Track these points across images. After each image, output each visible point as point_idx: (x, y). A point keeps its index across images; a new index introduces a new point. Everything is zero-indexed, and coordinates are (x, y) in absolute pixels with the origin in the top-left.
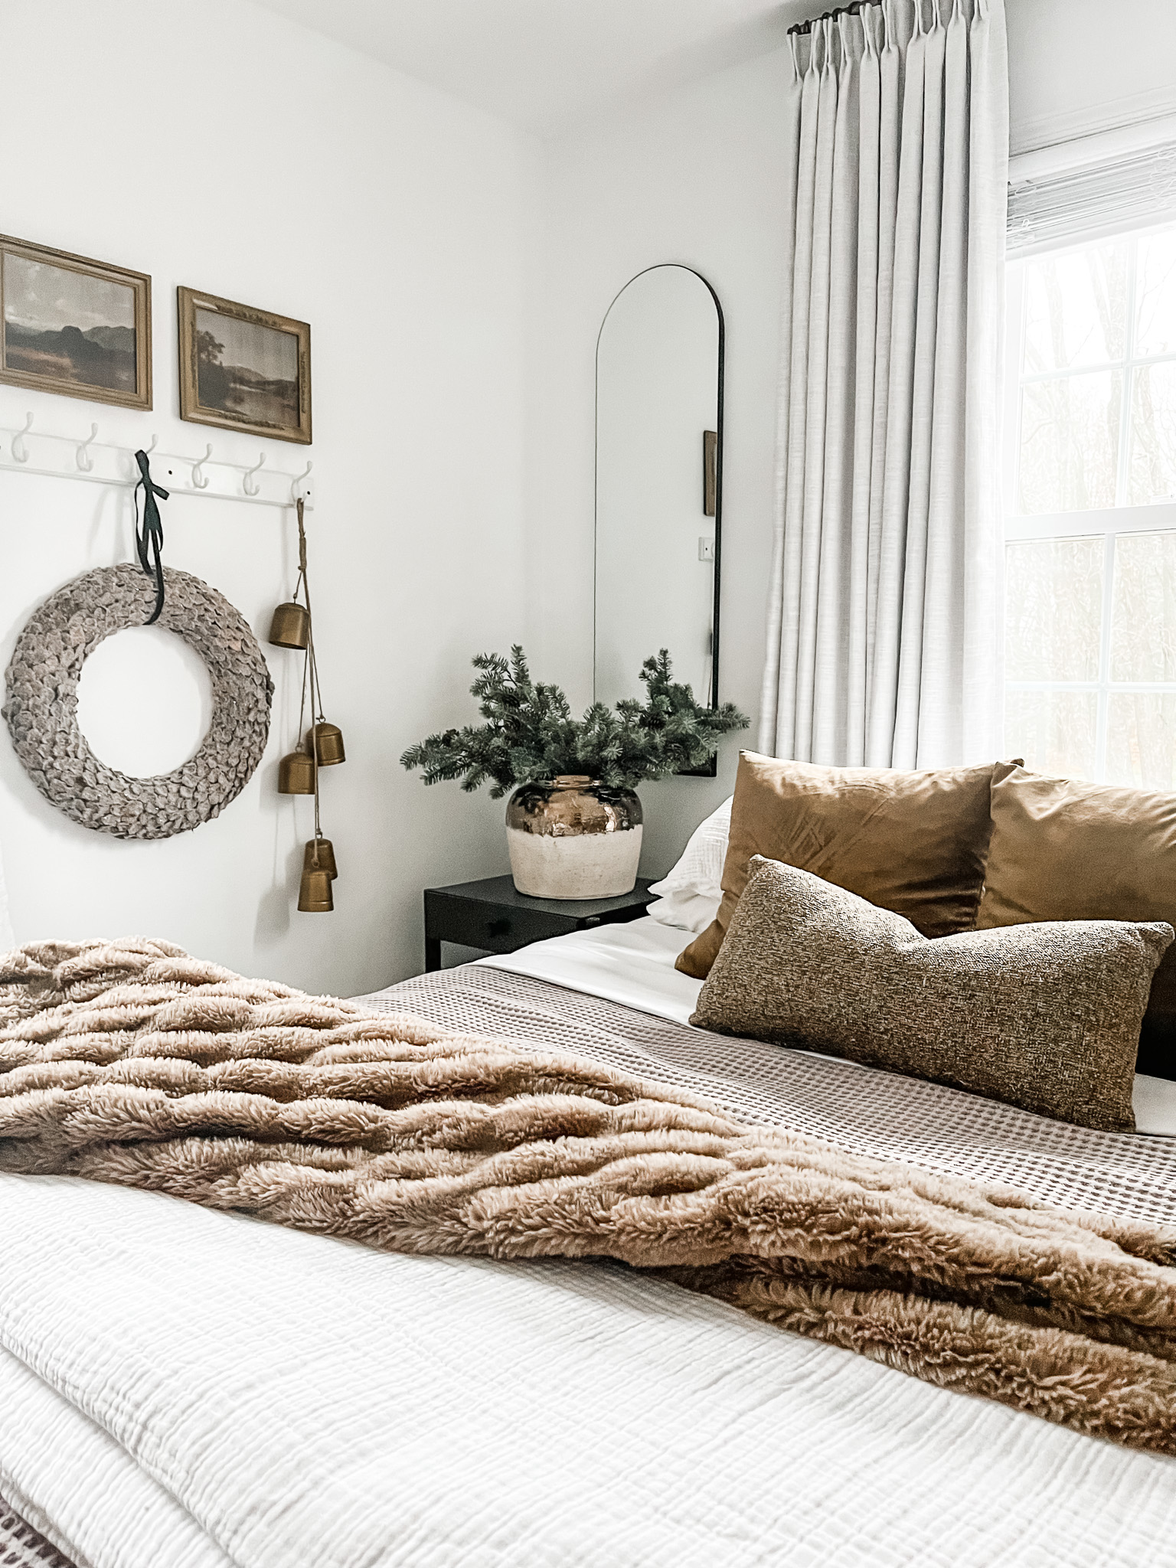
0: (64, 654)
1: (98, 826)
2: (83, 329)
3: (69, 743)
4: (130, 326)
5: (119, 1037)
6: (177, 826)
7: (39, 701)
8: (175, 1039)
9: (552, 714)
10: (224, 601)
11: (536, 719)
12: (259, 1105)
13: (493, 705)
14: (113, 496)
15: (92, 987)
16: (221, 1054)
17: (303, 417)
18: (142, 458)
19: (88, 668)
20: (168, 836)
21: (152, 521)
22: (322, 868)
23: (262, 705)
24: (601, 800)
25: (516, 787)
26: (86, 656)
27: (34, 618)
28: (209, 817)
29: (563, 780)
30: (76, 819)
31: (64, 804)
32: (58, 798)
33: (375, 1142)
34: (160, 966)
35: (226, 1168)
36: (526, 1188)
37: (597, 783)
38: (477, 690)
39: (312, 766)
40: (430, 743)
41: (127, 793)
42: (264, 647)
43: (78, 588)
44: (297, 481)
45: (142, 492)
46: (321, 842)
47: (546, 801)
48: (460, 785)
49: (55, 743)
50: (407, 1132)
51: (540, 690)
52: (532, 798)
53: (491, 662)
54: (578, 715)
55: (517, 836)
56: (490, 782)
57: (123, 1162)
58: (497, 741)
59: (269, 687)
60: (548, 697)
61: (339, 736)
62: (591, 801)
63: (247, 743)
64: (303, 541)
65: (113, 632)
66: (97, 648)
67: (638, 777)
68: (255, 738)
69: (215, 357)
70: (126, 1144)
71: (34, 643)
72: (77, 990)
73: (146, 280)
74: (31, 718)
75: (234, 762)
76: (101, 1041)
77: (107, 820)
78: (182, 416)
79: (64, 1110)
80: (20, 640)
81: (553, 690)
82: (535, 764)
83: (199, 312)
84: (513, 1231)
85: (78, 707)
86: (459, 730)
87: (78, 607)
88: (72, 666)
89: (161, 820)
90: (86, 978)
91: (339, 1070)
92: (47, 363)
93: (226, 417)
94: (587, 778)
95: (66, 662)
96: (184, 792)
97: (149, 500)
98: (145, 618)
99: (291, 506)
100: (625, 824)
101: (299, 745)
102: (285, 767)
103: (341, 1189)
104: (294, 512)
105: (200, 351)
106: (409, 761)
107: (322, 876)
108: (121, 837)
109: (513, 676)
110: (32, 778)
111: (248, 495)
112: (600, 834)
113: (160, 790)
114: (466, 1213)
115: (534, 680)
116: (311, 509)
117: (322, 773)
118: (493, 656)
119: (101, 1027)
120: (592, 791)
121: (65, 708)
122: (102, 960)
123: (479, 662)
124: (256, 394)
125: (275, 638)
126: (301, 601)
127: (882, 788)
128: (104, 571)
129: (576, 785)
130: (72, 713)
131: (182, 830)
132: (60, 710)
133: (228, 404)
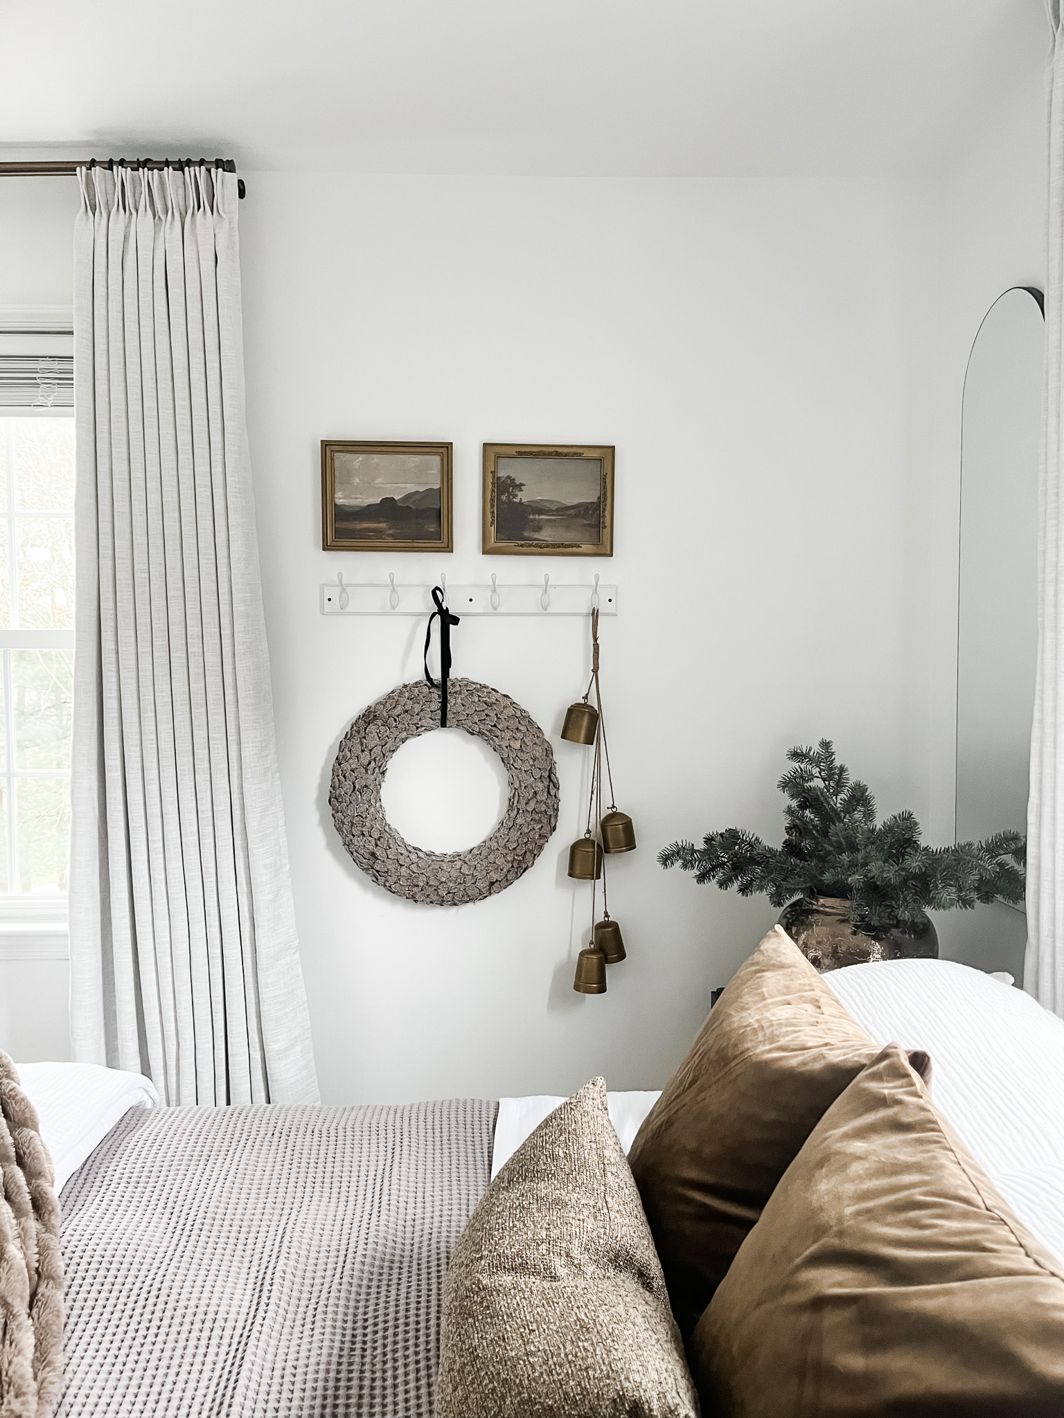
2: (397, 498)
4: (437, 487)
6: (460, 898)
17: (605, 532)
38: (783, 786)
39: (602, 852)
41: (414, 867)
42: (556, 742)
44: (595, 591)
45: (437, 621)
46: (611, 924)
53: (805, 756)
59: (552, 780)
61: (629, 824)
64: (596, 647)
69: (516, 496)
75: (512, 846)
77: (396, 888)
78: (486, 550)
83: (500, 461)
89: (445, 892)
92: (369, 530)
93: (522, 546)
96: (465, 869)
98: (436, 723)
99: (587, 616)
101: (588, 832)
102: (575, 850)
104: (590, 620)
105: (500, 493)
106: (666, 859)
109: (824, 774)
115: (848, 779)
116: (604, 619)
117: (609, 861)
118: (808, 750)
123: (795, 755)
124: (556, 521)
125: (567, 734)
126: (592, 701)
133: (526, 534)
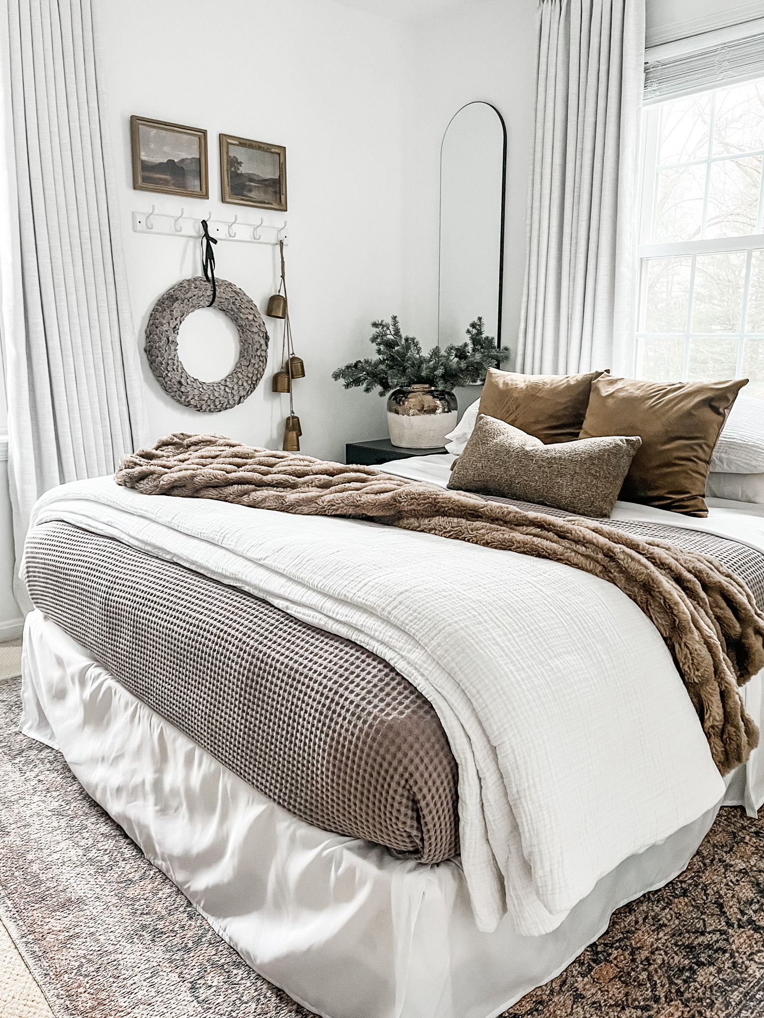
0: (171, 321)
1: (188, 405)
2: (176, 160)
3: (174, 364)
4: (198, 157)
5: (210, 460)
6: (224, 406)
7: (161, 344)
8: (227, 460)
9: (412, 352)
10: (245, 294)
11: (403, 355)
12: (256, 476)
13: (382, 347)
14: (191, 243)
15: (197, 448)
16: (245, 464)
17: (283, 197)
18: (204, 223)
19: (182, 328)
20: (220, 411)
21: (210, 255)
22: (294, 430)
23: (264, 347)
24: (434, 397)
25: (392, 391)
26: (181, 322)
27: (157, 305)
28: (239, 402)
29: (415, 386)
30: (178, 401)
31: (172, 394)
32: (170, 391)
33: (294, 486)
34: (221, 441)
35: (247, 493)
36: (338, 494)
37: (433, 388)
38: (373, 340)
39: (289, 378)
40: (348, 367)
41: (201, 389)
42: (264, 317)
43: (176, 289)
44: (279, 231)
45: (205, 241)
46: (293, 417)
47: (406, 398)
48: (363, 390)
49: (168, 364)
50: (304, 483)
51: (407, 340)
52: (399, 397)
53: (381, 324)
54: (425, 353)
55: (391, 416)
56: (378, 388)
57: (213, 492)
58: (382, 367)
59: (267, 338)
60: (411, 343)
61: (302, 363)
62: (429, 398)
63: (256, 366)
64: (283, 262)
65: (193, 311)
66: (186, 318)
67: (453, 385)
68: (261, 364)
69: (239, 169)
70: (214, 487)
71: (158, 317)
72: (192, 448)
73: (204, 132)
74: (158, 352)
75: (250, 375)
76: (203, 461)
77: (192, 402)
78: (223, 200)
79: (193, 477)
80: (151, 315)
81: (413, 339)
82: (400, 378)
83: (230, 146)
84: (333, 505)
85: (177, 348)
86: (362, 360)
87: (177, 299)
88: (175, 327)
89: (217, 403)
90: (195, 445)
91: (284, 468)
92: (160, 179)
93: (244, 200)
94: (427, 386)
95: (172, 326)
96: (227, 389)
97: (208, 246)
98: (208, 304)
99: (277, 244)
100: (446, 410)
101: (282, 368)
102: (275, 379)
103: (282, 497)
104: (278, 247)
105: (231, 167)
106: (336, 376)
107: (294, 434)
108: (199, 411)
109: (393, 332)
110: (158, 381)
111: (255, 239)
112: (432, 415)
113: (216, 388)
114: (319, 501)
115: (404, 334)
116: (287, 245)
117: (294, 382)
118: (382, 321)
119: (202, 457)
120: (431, 392)
121: (173, 348)
122: (200, 438)
123: (375, 325)
124: (258, 187)
125: (270, 313)
126: (282, 294)
127: (545, 383)
128: (188, 281)
129: (421, 390)
130: (176, 350)
131: (226, 408)
132: (170, 348)
133: (245, 193)
